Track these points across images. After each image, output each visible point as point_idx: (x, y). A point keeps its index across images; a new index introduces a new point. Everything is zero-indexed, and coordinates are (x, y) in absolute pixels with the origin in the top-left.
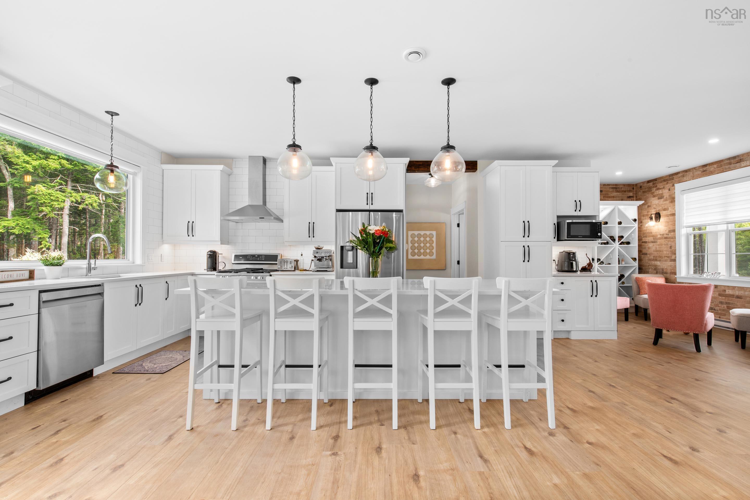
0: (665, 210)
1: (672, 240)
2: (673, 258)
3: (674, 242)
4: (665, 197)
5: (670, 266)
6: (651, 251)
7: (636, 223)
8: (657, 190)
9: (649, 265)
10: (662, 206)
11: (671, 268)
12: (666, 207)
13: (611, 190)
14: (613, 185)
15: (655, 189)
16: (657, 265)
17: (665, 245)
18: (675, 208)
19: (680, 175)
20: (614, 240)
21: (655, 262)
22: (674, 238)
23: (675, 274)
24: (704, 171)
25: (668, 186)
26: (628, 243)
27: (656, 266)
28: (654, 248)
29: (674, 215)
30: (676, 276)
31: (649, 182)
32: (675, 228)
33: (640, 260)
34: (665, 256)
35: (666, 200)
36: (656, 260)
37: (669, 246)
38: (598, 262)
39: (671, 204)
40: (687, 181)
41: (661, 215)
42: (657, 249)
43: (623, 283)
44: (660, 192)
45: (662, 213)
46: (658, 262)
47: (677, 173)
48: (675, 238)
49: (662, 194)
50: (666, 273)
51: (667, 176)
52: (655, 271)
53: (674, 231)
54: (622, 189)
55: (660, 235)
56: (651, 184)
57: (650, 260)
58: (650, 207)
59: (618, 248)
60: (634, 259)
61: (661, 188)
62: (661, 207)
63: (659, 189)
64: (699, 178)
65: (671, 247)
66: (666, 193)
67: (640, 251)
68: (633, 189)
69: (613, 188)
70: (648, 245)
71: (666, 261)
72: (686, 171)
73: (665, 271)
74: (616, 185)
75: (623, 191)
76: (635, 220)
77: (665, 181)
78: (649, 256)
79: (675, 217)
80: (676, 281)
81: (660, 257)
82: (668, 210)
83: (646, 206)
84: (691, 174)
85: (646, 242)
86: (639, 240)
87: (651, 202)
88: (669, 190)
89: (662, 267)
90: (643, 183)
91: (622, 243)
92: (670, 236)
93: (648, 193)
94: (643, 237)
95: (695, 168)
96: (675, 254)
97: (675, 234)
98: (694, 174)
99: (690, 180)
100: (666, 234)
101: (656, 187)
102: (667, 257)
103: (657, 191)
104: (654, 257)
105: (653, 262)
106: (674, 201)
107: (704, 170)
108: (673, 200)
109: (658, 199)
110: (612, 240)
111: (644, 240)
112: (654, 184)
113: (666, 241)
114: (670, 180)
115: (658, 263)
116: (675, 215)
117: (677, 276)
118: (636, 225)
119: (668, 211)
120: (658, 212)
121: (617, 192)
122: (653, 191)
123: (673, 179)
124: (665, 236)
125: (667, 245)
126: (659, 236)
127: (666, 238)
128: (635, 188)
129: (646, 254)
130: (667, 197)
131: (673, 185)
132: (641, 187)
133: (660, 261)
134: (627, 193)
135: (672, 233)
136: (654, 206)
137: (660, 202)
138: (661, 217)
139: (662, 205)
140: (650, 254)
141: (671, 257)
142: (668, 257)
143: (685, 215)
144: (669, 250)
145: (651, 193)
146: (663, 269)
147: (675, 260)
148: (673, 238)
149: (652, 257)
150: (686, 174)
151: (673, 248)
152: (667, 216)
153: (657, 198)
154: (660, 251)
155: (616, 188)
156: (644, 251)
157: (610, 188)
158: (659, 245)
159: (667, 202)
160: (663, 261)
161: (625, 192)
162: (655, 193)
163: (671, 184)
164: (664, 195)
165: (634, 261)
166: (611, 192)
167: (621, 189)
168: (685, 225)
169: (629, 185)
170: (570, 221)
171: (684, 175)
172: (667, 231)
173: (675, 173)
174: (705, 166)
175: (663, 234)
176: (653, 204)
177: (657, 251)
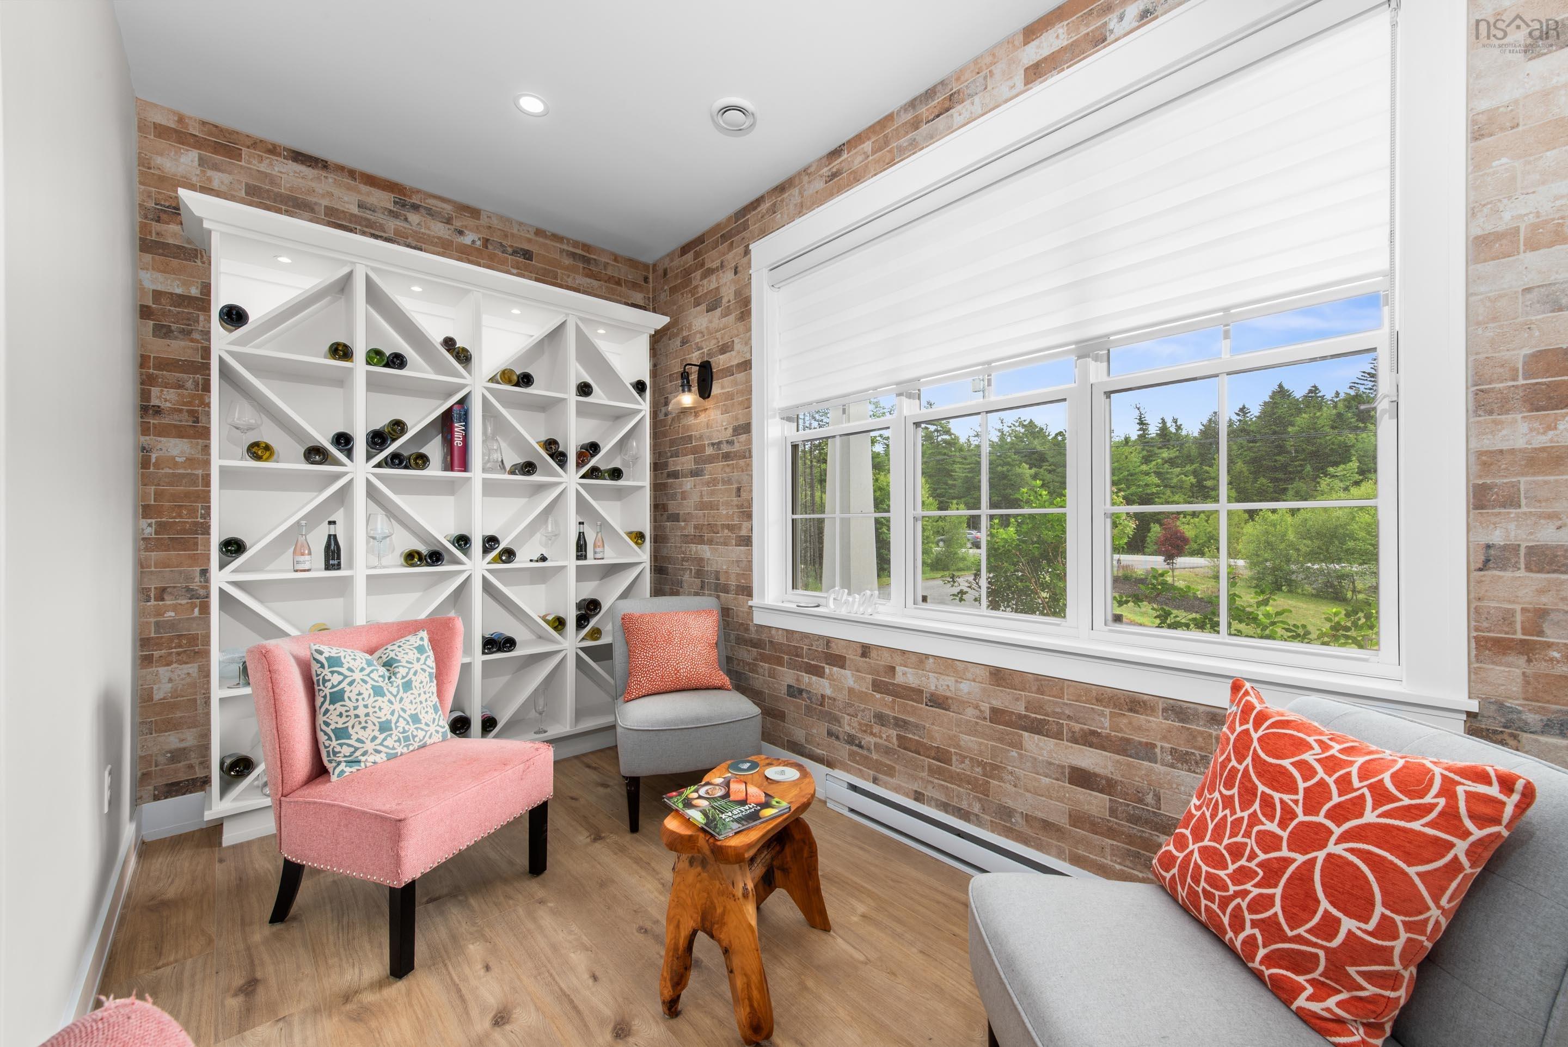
0: (724, 349)
1: (742, 462)
2: (744, 532)
3: (749, 466)
4: (725, 300)
5: (737, 561)
6: (688, 506)
7: (644, 400)
8: (706, 277)
9: (683, 559)
10: (718, 334)
11: (738, 570)
12: (727, 339)
13: (567, 261)
14: (576, 244)
15: (699, 273)
16: (702, 559)
17: (724, 482)
18: (750, 338)
19: (764, 207)
20: (560, 458)
21: (699, 546)
22: (747, 454)
23: (747, 591)
24: (834, 175)
25: (732, 257)
26: (616, 474)
27: (700, 561)
28: (694, 498)
29: (747, 365)
30: (750, 603)
31: (684, 250)
32: (749, 415)
33: (659, 539)
34: (724, 527)
35: (727, 312)
36: (700, 540)
37: (735, 486)
38: (486, 551)
39: (741, 326)
40: (784, 224)
41: (714, 371)
42: (705, 499)
43: (596, 634)
44: (711, 283)
45: (717, 365)
46: (706, 547)
47: (757, 204)
48: (750, 457)
49: (717, 288)
50: (726, 589)
51: (729, 219)
52: (698, 581)
53: (747, 428)
54: (609, 272)
55: (713, 444)
56: (690, 255)
58: (687, 342)
59: (577, 491)
60: (639, 537)
61: (714, 266)
62: (714, 342)
63: (710, 272)
64: (819, 206)
65: (739, 489)
66: (726, 283)
67: (659, 508)
68: (646, 279)
69: (573, 255)
70: (681, 485)
71: (726, 544)
72: (782, 188)
73: (722, 581)
74: (586, 247)
75: (610, 279)
76: (640, 387)
77: (724, 238)
78: (683, 524)
79: (750, 375)
80: (752, 621)
81: (712, 528)
82: (732, 350)
83: (678, 343)
84: (793, 195)
85: (675, 475)
86: (657, 466)
87: (690, 328)
88: (736, 273)
89: (714, 568)
90: (671, 256)
91: (594, 473)
92: (737, 447)
93: (682, 294)
94: (669, 454)
95: (806, 171)
96: (749, 516)
97: (749, 442)
98: (806, 194)
99: (794, 223)
100: (727, 442)
101: (702, 265)
103: (705, 282)
104: (696, 527)
105: (694, 548)
106: (749, 313)
107: (834, 170)
108: (744, 313)
109: (707, 312)
110: (552, 456)
111: (672, 468)
112: (697, 255)
113: (727, 470)
114: (738, 232)
115: (705, 551)
116: (751, 368)
117: (755, 602)
118: (644, 406)
119: (733, 353)
120: (706, 359)
121: (587, 276)
122: (694, 283)
123: (744, 226)
124: (725, 448)
125: (728, 482)
126: (709, 451)
127: (726, 456)
128: (651, 280)
129: (675, 518)
130: (729, 301)
131: (747, 252)
132: (665, 273)
133: (710, 542)
134: (624, 289)
135: (743, 437)
136: (698, 337)
137: (711, 322)
138: (715, 376)
139: (717, 331)
140: (687, 517)
141: (740, 528)
142: (730, 528)
144: (735, 500)
145: (690, 291)
146: (717, 576)
147: (747, 541)
148: (745, 457)
149: (690, 530)
150: (782, 201)
151: (744, 495)
152: (730, 372)
153: (703, 307)
154: (712, 506)
155: (586, 260)
156: (673, 507)
157: (562, 251)
158: (708, 484)
159: (731, 319)
160: (717, 544)
161: (618, 283)
162: (700, 289)
163: (740, 250)
164: (723, 291)
165: (636, 543)
166: (567, 268)
167: (605, 269)
168: (777, 404)
169: (633, 263)
171: (774, 205)
172: (730, 431)
173: (752, 203)
174: (836, 153)
175: (720, 443)
176: (695, 333)
177: (703, 506)
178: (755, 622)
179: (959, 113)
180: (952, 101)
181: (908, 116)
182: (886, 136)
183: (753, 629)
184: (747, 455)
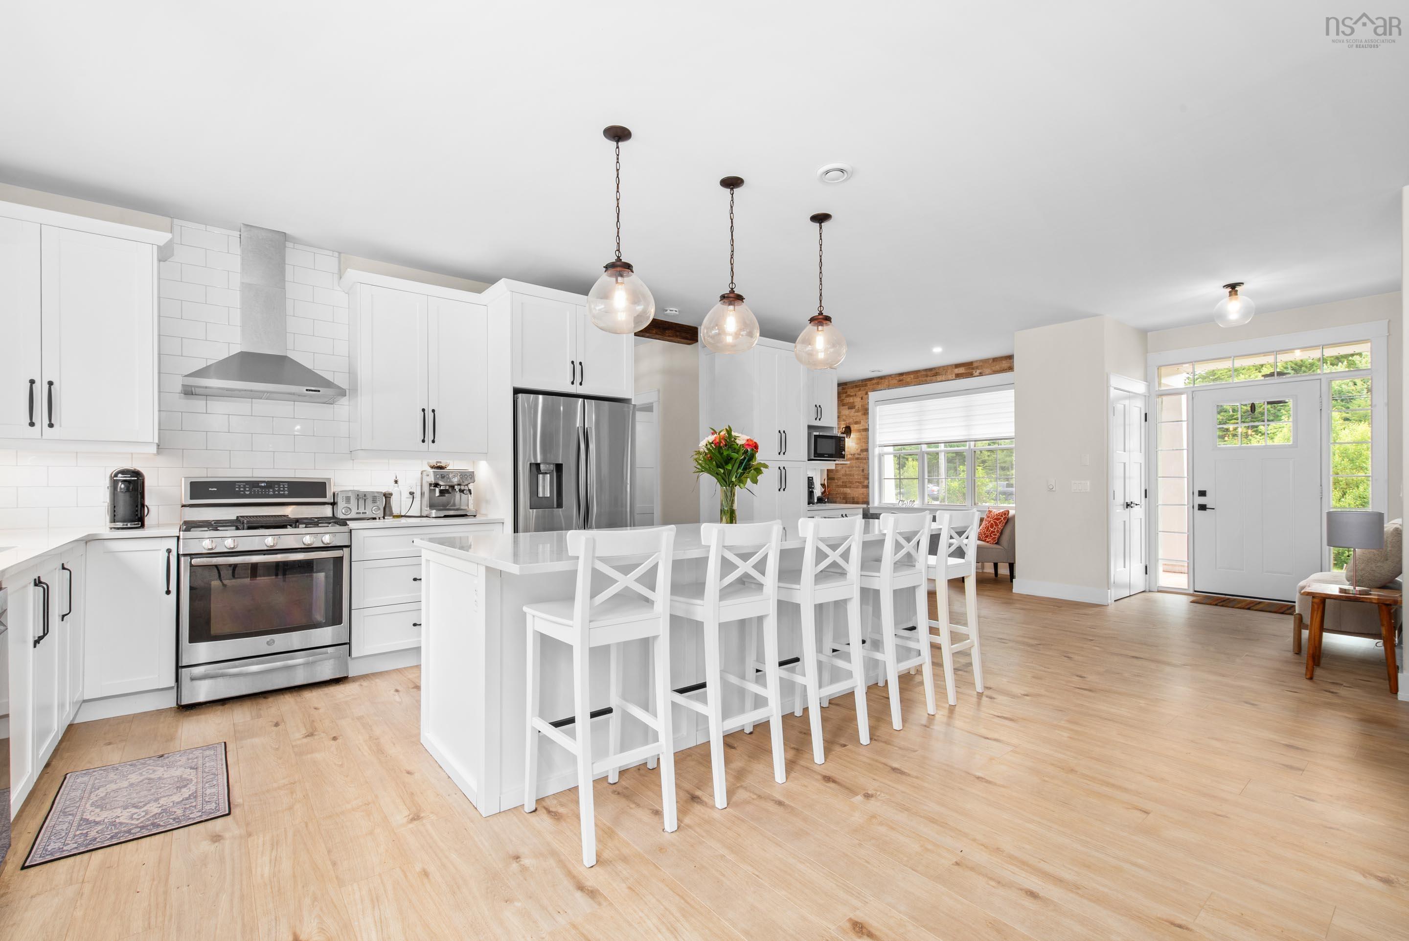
0: (856, 423)
1: (864, 461)
2: (865, 484)
3: (867, 463)
4: (856, 407)
5: (862, 493)
8: (848, 397)
9: (836, 494)
10: (854, 418)
11: (863, 496)
12: (858, 420)
15: (844, 395)
16: (846, 493)
17: (856, 467)
18: (868, 421)
19: (874, 382)
21: (845, 489)
23: (868, 503)
24: (900, 381)
25: (861, 393)
28: (843, 472)
29: (867, 430)
30: (869, 507)
32: (868, 446)
34: (856, 482)
35: (858, 411)
36: (846, 487)
37: (861, 469)
39: (864, 417)
40: (881, 390)
41: (852, 429)
42: (847, 473)
44: (851, 400)
45: (854, 427)
46: (848, 489)
47: (871, 379)
48: (868, 459)
49: (853, 402)
51: (859, 381)
52: (844, 501)
53: (867, 450)
55: (851, 454)
57: (838, 486)
61: (852, 394)
62: (852, 420)
64: (896, 388)
65: (863, 470)
66: (857, 401)
71: (857, 487)
72: (881, 378)
73: (856, 500)
77: (856, 386)
78: (836, 481)
79: (868, 433)
80: (869, 512)
81: (851, 482)
82: (860, 423)
84: (886, 382)
88: (862, 399)
92: (862, 456)
95: (890, 376)
96: (868, 479)
98: (890, 382)
99: (885, 390)
100: (858, 454)
101: (846, 393)
102: (858, 482)
103: (848, 399)
104: (843, 482)
105: (842, 489)
106: (868, 413)
107: (901, 379)
108: (865, 411)
109: (848, 409)
112: (844, 389)
113: (859, 463)
114: (863, 387)
115: (848, 490)
119: (861, 425)
120: (848, 425)
122: (842, 398)
123: (866, 385)
124: (857, 456)
125: (859, 467)
126: (849, 456)
127: (857, 459)
131: (867, 394)
133: (850, 487)
135: (865, 453)
136: (844, 417)
137: (850, 413)
138: (852, 431)
140: (839, 479)
141: (864, 482)
143: (878, 431)
144: (862, 473)
146: (853, 498)
147: (867, 487)
148: (866, 459)
149: (840, 483)
150: (882, 382)
151: (865, 472)
152: (859, 431)
153: (847, 407)
154: (850, 475)
158: (849, 467)
159: (860, 414)
160: (853, 488)
162: (845, 401)
163: (864, 392)
164: (856, 404)
168: (878, 443)
170: (817, 434)
171: (878, 382)
172: (859, 450)
173: (869, 379)
174: (901, 374)
175: (855, 454)
176: (843, 416)
177: (846, 475)
178: (870, 512)
179: (939, 378)
180: (936, 374)
181: (925, 373)
182: (918, 376)
183: (869, 515)
184: (867, 459)
